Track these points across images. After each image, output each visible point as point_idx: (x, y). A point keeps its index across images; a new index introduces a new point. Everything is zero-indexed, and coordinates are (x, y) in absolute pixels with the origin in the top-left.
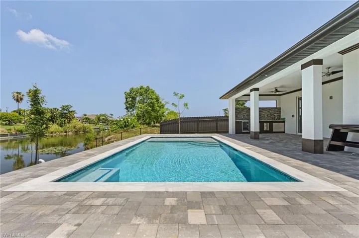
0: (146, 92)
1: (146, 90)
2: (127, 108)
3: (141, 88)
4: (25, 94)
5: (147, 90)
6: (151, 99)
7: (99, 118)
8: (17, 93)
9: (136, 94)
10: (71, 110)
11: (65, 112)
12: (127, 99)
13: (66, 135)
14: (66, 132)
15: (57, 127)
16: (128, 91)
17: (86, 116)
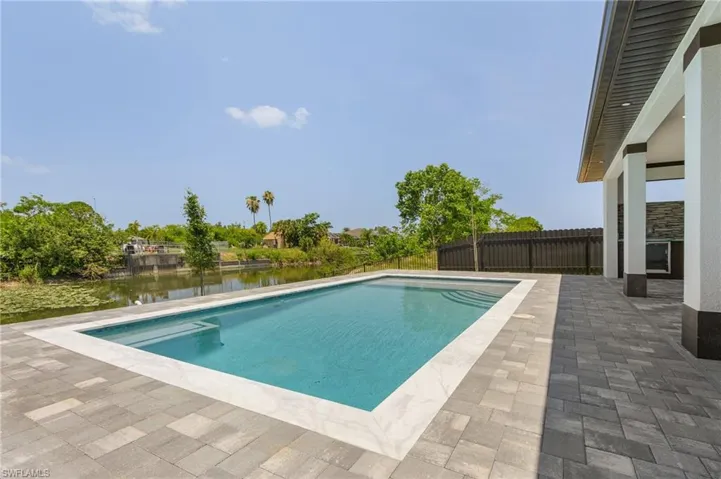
0: (439, 176)
1: (440, 172)
2: (403, 215)
3: (430, 170)
4: (261, 199)
5: (443, 173)
6: (452, 192)
7: (367, 235)
8: (252, 198)
9: (418, 186)
10: (318, 221)
11: (310, 225)
12: (401, 196)
13: (312, 266)
14: (312, 260)
15: (300, 252)
16: (403, 180)
17: (348, 233)
